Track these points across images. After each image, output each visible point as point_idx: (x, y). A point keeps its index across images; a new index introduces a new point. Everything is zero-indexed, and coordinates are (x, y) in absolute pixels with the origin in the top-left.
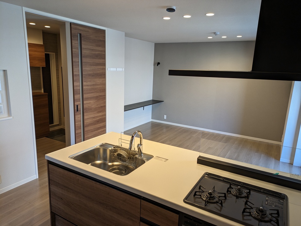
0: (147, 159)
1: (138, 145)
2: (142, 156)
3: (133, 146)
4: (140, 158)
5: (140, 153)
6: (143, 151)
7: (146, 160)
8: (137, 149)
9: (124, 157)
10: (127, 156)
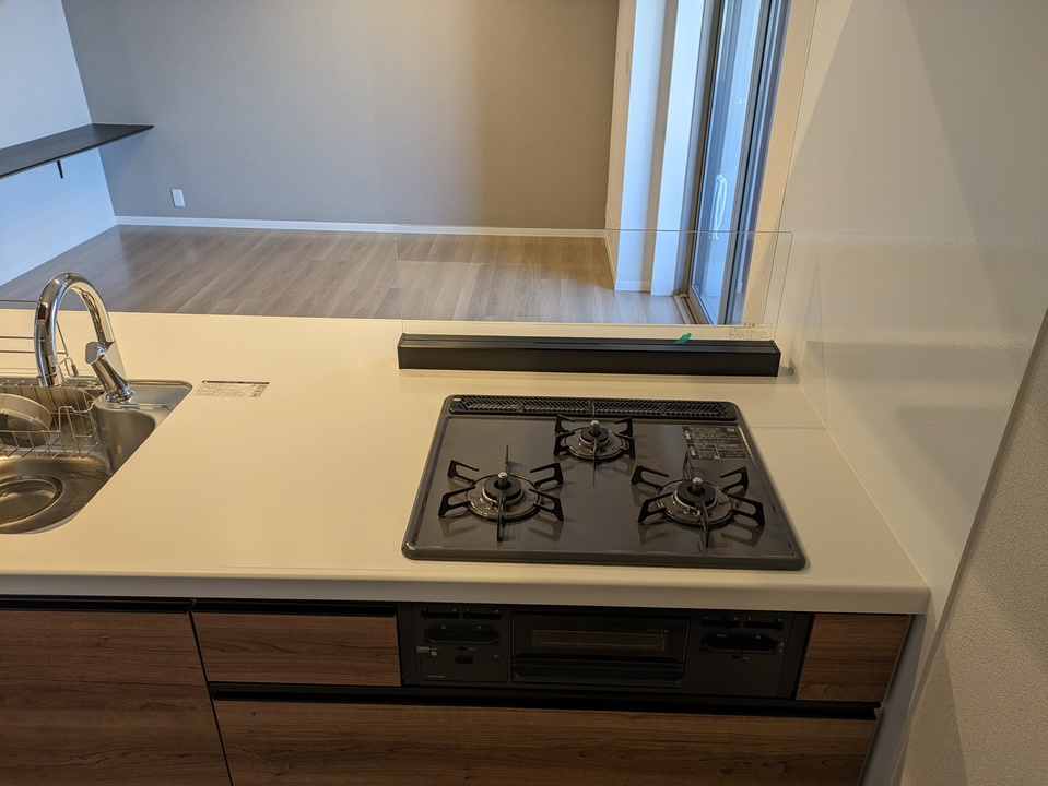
0: (159, 405)
1: (91, 349)
2: (126, 398)
3: (60, 358)
4: (117, 408)
5: (113, 384)
6: (128, 373)
7: (156, 409)
8: (87, 371)
9: (24, 425)
10: (41, 414)
